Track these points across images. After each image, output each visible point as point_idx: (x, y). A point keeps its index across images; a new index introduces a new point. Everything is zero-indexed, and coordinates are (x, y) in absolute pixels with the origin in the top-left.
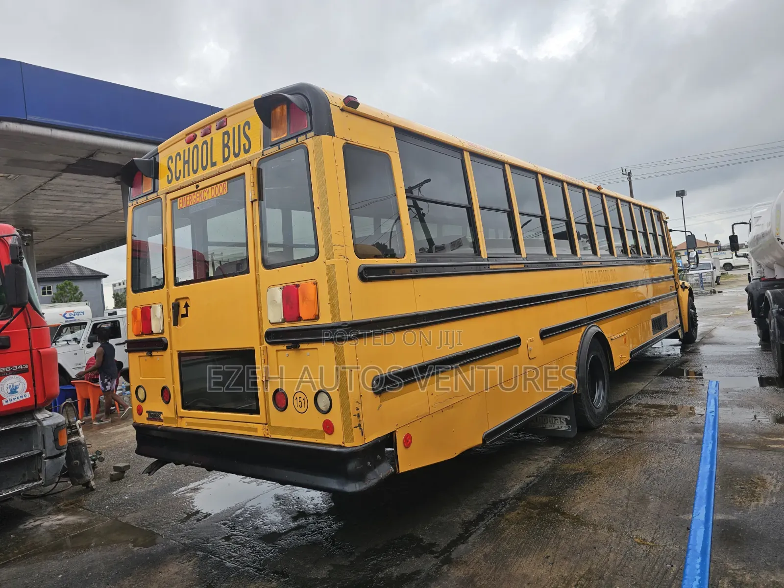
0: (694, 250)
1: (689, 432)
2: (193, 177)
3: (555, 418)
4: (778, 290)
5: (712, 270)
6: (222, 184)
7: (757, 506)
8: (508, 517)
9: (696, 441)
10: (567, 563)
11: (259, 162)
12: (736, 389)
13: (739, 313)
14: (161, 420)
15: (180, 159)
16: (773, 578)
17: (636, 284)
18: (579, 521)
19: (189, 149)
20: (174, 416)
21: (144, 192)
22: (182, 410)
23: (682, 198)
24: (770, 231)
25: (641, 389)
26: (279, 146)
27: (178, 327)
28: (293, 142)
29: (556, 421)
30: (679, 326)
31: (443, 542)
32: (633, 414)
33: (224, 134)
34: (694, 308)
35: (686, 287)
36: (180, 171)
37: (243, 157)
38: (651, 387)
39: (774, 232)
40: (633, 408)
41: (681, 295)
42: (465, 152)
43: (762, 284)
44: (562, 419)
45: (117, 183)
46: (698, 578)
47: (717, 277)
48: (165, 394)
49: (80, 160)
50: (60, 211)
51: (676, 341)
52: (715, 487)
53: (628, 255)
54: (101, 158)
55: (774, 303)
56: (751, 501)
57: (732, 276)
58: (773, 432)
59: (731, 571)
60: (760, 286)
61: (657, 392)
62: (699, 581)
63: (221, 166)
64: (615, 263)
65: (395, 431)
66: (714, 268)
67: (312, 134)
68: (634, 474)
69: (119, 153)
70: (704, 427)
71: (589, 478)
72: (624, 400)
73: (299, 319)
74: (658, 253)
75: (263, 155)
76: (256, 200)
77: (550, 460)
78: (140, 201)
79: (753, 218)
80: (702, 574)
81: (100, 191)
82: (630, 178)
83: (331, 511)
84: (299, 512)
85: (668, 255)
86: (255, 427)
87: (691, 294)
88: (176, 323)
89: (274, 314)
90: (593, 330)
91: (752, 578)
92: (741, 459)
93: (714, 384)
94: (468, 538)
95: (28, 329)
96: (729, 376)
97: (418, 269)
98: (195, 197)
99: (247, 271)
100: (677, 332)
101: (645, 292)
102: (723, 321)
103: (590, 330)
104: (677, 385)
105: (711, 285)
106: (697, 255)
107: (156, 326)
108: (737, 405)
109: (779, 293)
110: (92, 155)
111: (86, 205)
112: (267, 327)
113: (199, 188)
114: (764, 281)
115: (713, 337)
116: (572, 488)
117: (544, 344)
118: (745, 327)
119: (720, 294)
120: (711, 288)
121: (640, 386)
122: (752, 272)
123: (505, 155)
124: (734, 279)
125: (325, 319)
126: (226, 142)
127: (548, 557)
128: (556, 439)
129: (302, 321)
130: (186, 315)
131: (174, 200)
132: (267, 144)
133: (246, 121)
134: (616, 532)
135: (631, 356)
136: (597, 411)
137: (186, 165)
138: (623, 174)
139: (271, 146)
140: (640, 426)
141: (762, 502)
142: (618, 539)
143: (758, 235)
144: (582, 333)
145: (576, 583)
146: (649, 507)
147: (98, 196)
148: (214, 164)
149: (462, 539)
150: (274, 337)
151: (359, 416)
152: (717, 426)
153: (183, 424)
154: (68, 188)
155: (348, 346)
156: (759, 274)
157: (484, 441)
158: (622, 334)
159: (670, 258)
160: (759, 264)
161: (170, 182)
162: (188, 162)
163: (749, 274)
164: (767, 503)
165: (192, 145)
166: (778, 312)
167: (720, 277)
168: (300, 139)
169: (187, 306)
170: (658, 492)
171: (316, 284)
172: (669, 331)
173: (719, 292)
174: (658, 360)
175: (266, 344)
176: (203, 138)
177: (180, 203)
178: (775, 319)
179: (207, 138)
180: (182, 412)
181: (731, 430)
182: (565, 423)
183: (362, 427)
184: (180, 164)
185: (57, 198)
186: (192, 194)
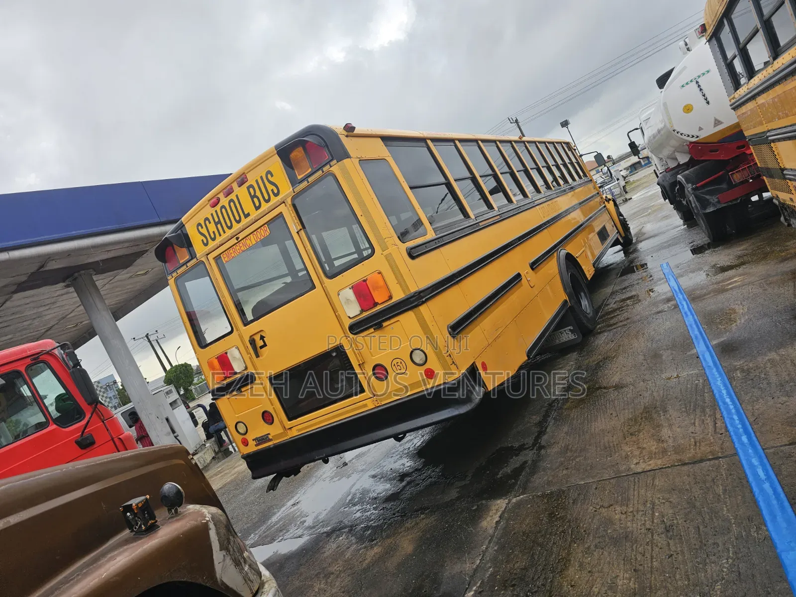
0: (605, 166)
1: (665, 303)
2: (229, 233)
3: (560, 332)
4: (687, 172)
5: (617, 182)
6: (262, 228)
7: (736, 325)
8: (566, 407)
9: (673, 307)
10: (627, 411)
11: (293, 199)
12: (684, 262)
13: (656, 208)
14: (270, 440)
15: (210, 223)
16: (767, 358)
17: (567, 212)
18: (618, 387)
19: (216, 211)
20: (282, 431)
21: (181, 262)
22: (289, 423)
23: (567, 128)
24: (665, 126)
25: (611, 291)
26: (307, 180)
27: (261, 358)
28: (320, 172)
29: (563, 334)
30: (617, 233)
31: (530, 441)
32: (615, 310)
33: (248, 188)
34: (622, 215)
35: (610, 199)
36: (214, 232)
37: (274, 200)
38: (617, 288)
39: (668, 126)
40: (613, 306)
41: (608, 207)
42: (427, 140)
43: (668, 175)
44: (566, 331)
45: (67, 286)
46: (719, 379)
47: (623, 187)
48: (267, 417)
49: (30, 275)
50: (10, 337)
51: (619, 247)
52: (702, 328)
53: (551, 189)
54: (53, 266)
55: (688, 183)
56: (731, 324)
57: (634, 182)
58: (725, 278)
59: (738, 366)
60: (668, 177)
61: (625, 288)
62: (721, 380)
63: (254, 214)
64: (544, 199)
65: (474, 362)
66: (618, 179)
67: (335, 161)
68: (640, 345)
69: (69, 255)
70: (674, 296)
71: (609, 360)
72: (602, 304)
73: (376, 304)
74: (574, 180)
75: (294, 192)
76: (301, 229)
77: (572, 363)
78: (180, 271)
79: (642, 122)
80: (721, 375)
81: (48, 301)
82: (518, 125)
83: (425, 465)
84: (399, 476)
85: (587, 177)
86: (364, 403)
87: (616, 205)
88: (257, 356)
89: (352, 310)
90: (563, 253)
91: (753, 364)
92: (711, 304)
93: (665, 265)
94: (546, 431)
95: (103, 422)
96: (673, 256)
97: (439, 240)
98: (237, 248)
99: (314, 287)
100: (617, 238)
101: (577, 217)
102: (645, 219)
103: (561, 254)
104: (637, 278)
105: (621, 195)
106: (608, 169)
107: (238, 367)
108: (690, 272)
109: (688, 174)
110: (42, 266)
111: (35, 321)
112: (347, 323)
113: (239, 240)
114: (669, 171)
115: (645, 234)
116: (601, 371)
117: (536, 273)
118: (666, 217)
119: (631, 200)
120: (623, 198)
121: (609, 290)
122: (657, 168)
123: (452, 133)
124: (636, 184)
125: (398, 295)
126: (253, 194)
127: (611, 414)
128: (567, 349)
129: (378, 306)
130: (265, 345)
131: (217, 259)
132: (294, 182)
133: (267, 170)
134: (650, 381)
135: (594, 267)
136: (589, 316)
137: (219, 226)
138: (511, 123)
139: (299, 183)
140: (625, 315)
141: (739, 322)
142: (654, 384)
143: (654, 134)
144: (556, 258)
145: (640, 418)
146: (664, 357)
147: (47, 307)
148: (247, 216)
149: (541, 433)
150: (357, 327)
151: (450, 356)
152: (682, 291)
153: (294, 433)
154: (17, 309)
155: (423, 309)
156: (664, 167)
157: (528, 356)
158: (581, 251)
159: (590, 179)
160: (661, 159)
161: (206, 245)
162: (219, 222)
163: (655, 170)
164: (743, 321)
165: (218, 208)
166: (693, 189)
167: (625, 186)
168: (325, 169)
169: (262, 338)
170: (665, 347)
171: (380, 273)
172: (612, 240)
173: (629, 199)
174: (611, 267)
175: (351, 336)
176: (228, 197)
177: (224, 258)
178: (693, 195)
179: (233, 196)
180: (289, 424)
181: (694, 290)
182: (570, 333)
183: (455, 363)
184: (212, 227)
185: (6, 324)
186: (234, 247)
